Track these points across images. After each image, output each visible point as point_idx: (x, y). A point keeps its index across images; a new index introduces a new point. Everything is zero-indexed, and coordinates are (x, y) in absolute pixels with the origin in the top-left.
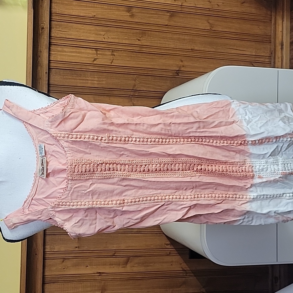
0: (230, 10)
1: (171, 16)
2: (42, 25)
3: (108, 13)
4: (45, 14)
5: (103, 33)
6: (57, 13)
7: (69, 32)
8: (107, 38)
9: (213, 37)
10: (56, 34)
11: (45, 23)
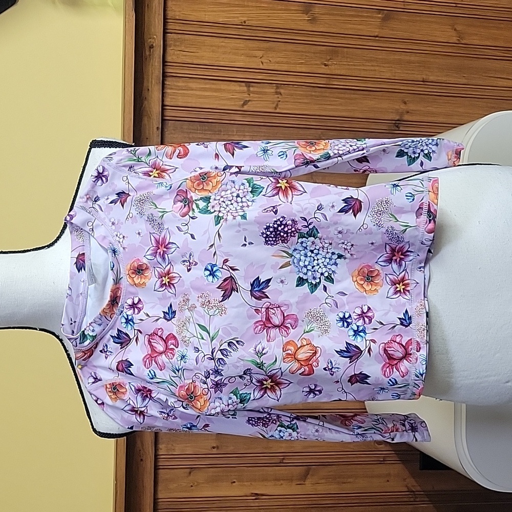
0: (495, 6)
1: (386, 19)
2: (149, 40)
3: (269, 17)
4: (155, 21)
5: (260, 53)
6: (177, 18)
7: (198, 52)
8: (267, 63)
9: (463, 56)
10: (174, 57)
11: (155, 37)
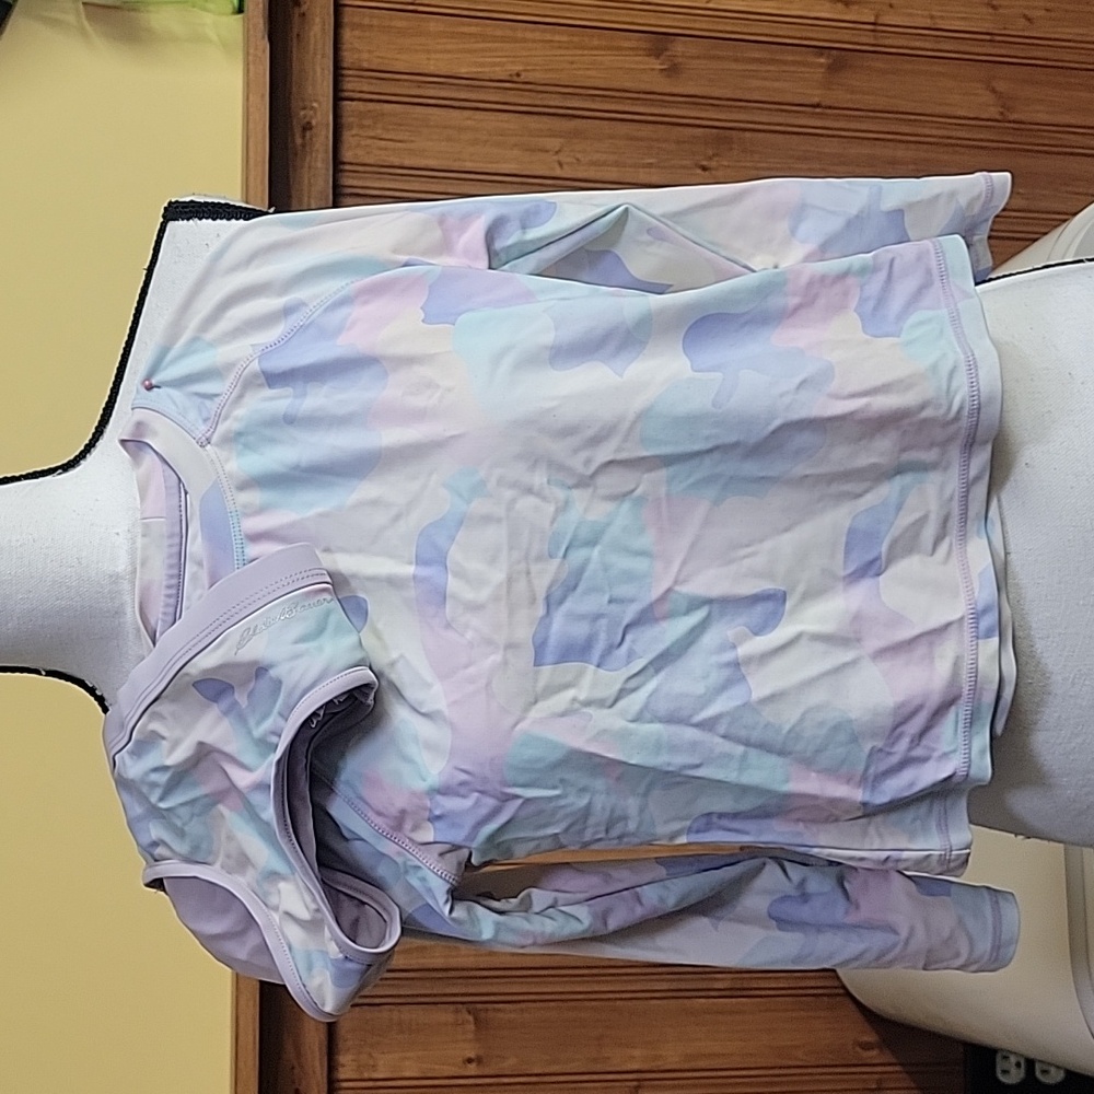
0: (1079, 38)
1: (834, 69)
2: (302, 113)
3: (572, 63)
4: (315, 73)
5: (554, 143)
6: (365, 65)
7: (412, 141)
8: (572, 163)
9: (1014, 149)
10: (360, 152)
11: (315, 105)
